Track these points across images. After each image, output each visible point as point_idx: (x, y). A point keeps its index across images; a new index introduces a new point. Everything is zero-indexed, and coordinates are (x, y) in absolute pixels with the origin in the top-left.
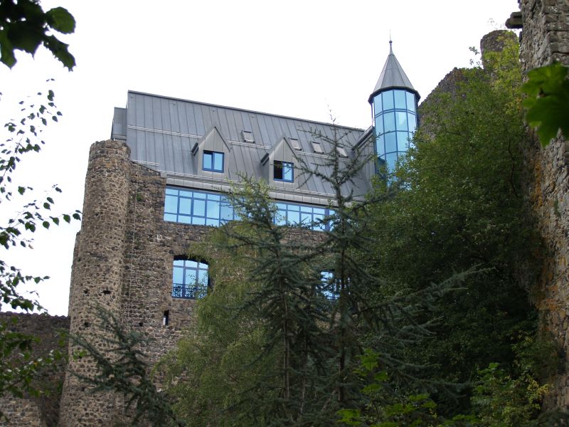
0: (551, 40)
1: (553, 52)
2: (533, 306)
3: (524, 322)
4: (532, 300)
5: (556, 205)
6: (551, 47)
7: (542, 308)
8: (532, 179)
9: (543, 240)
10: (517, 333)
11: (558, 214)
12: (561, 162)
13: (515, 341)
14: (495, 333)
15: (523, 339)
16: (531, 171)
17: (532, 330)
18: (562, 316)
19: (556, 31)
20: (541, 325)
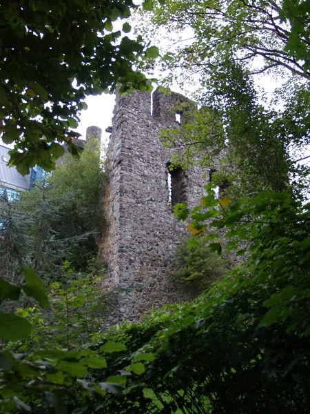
0: (122, 142)
1: (122, 147)
2: (97, 246)
3: (92, 252)
4: (96, 243)
5: (113, 207)
6: (122, 144)
7: (101, 247)
8: (105, 195)
9: (105, 220)
10: (89, 255)
11: (113, 211)
13: (88, 259)
14: (81, 254)
15: (91, 258)
16: (105, 191)
17: (95, 254)
18: (109, 251)
19: (125, 138)
20: (99, 253)
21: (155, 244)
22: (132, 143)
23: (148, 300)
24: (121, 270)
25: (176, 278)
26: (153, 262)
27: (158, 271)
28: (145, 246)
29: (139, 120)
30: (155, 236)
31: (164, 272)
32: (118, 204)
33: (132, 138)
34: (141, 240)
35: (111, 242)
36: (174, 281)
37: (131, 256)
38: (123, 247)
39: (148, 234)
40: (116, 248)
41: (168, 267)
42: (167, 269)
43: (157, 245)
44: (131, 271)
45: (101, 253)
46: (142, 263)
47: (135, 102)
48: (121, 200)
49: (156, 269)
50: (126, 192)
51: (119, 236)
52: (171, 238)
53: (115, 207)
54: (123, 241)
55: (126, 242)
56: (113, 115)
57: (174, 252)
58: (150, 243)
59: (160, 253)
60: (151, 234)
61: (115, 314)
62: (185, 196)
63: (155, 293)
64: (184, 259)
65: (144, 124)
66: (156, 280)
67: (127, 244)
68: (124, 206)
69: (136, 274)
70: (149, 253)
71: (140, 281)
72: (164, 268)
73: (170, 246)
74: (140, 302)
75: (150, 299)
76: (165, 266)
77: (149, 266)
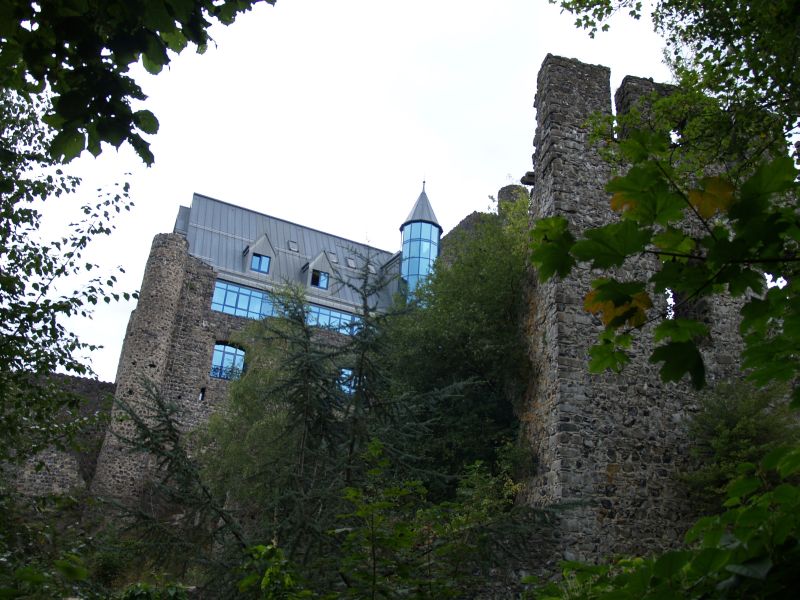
0: (556, 199)
1: (556, 209)
2: (517, 418)
3: (508, 430)
4: (516, 412)
5: (544, 334)
6: (556, 204)
7: (524, 419)
8: (528, 312)
9: (530, 363)
10: (500, 438)
11: (545, 343)
12: (553, 300)
13: (498, 445)
14: (482, 436)
15: (505, 443)
16: (527, 304)
17: (513, 437)
18: (539, 428)
19: (561, 191)
20: (521, 434)
21: (640, 411)
22: (578, 199)
23: (630, 536)
24: (565, 467)
25: (694, 489)
26: (638, 451)
27: (649, 472)
28: (618, 417)
29: (588, 150)
30: (640, 393)
31: (664, 473)
32: (554, 329)
33: (575, 189)
34: (609, 404)
35: (543, 409)
36: (688, 495)
37: (588, 438)
38: (568, 420)
39: (623, 389)
40: (553, 422)
41: (673, 463)
42: (672, 468)
43: (646, 414)
44: (586, 470)
45: (525, 433)
46: (611, 453)
47: (577, 116)
48: (559, 320)
49: (645, 468)
50: (570, 301)
51: (558, 396)
52: (678, 398)
53: (548, 334)
54: (567, 406)
55: (574, 409)
56: (533, 150)
57: (687, 428)
58: (630, 409)
59: (653, 431)
60: (631, 390)
61: (553, 564)
62: (705, 303)
63: (646, 521)
64: (709, 445)
65: (599, 158)
66: (645, 491)
67: (577, 411)
68: (567, 331)
69: (599, 478)
70: (629, 431)
71: (608, 493)
72: (663, 466)
73: (677, 417)
74: (611, 539)
75: (634, 533)
76: (667, 460)
77: (629, 460)
